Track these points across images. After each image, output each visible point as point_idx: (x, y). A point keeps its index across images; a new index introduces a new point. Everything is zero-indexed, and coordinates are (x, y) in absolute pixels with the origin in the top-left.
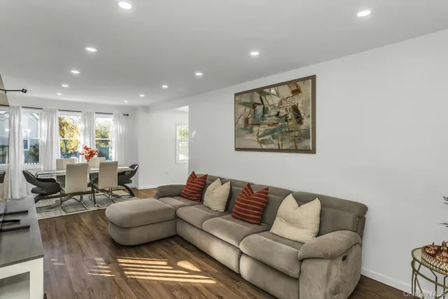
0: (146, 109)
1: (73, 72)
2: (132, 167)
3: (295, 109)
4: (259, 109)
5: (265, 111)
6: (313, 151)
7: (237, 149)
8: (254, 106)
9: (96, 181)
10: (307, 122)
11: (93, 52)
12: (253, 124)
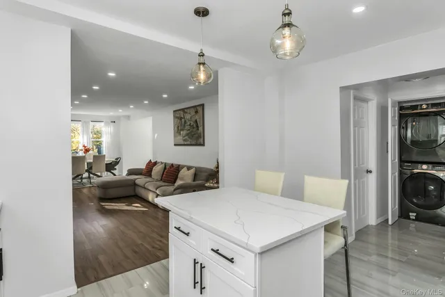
0: (128, 117)
1: (94, 88)
2: (117, 159)
3: (196, 121)
4: (183, 120)
5: (185, 121)
6: (203, 145)
7: (175, 145)
8: (181, 119)
9: (91, 168)
10: (201, 128)
11: (112, 76)
12: (181, 130)
